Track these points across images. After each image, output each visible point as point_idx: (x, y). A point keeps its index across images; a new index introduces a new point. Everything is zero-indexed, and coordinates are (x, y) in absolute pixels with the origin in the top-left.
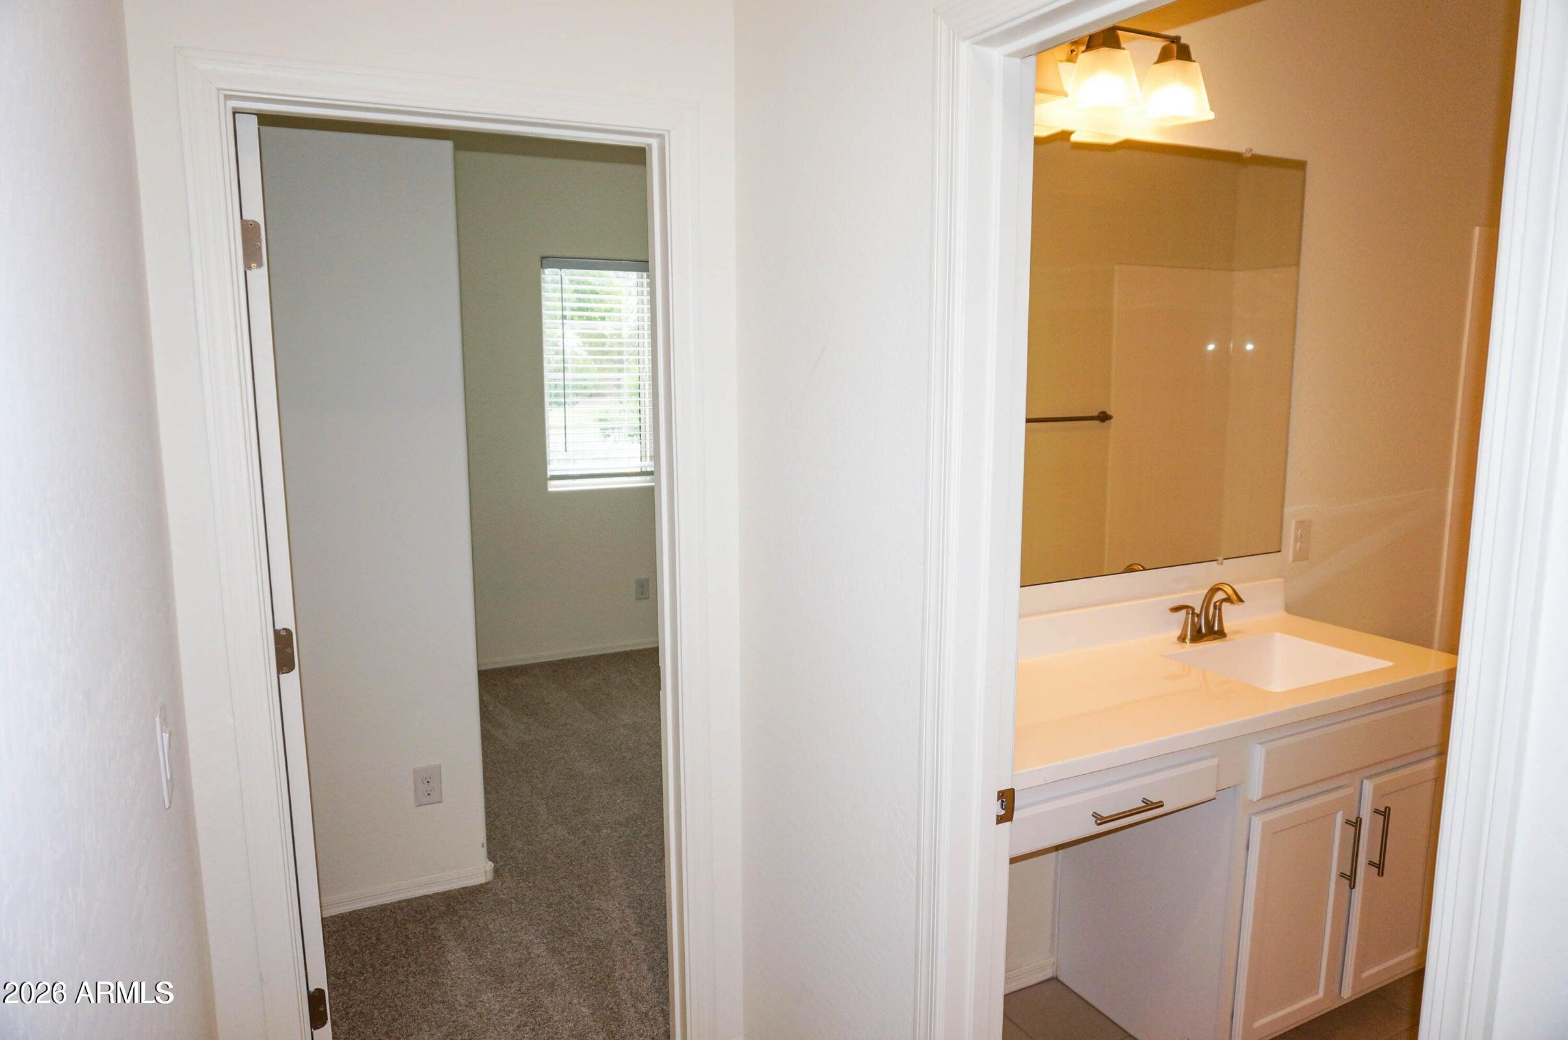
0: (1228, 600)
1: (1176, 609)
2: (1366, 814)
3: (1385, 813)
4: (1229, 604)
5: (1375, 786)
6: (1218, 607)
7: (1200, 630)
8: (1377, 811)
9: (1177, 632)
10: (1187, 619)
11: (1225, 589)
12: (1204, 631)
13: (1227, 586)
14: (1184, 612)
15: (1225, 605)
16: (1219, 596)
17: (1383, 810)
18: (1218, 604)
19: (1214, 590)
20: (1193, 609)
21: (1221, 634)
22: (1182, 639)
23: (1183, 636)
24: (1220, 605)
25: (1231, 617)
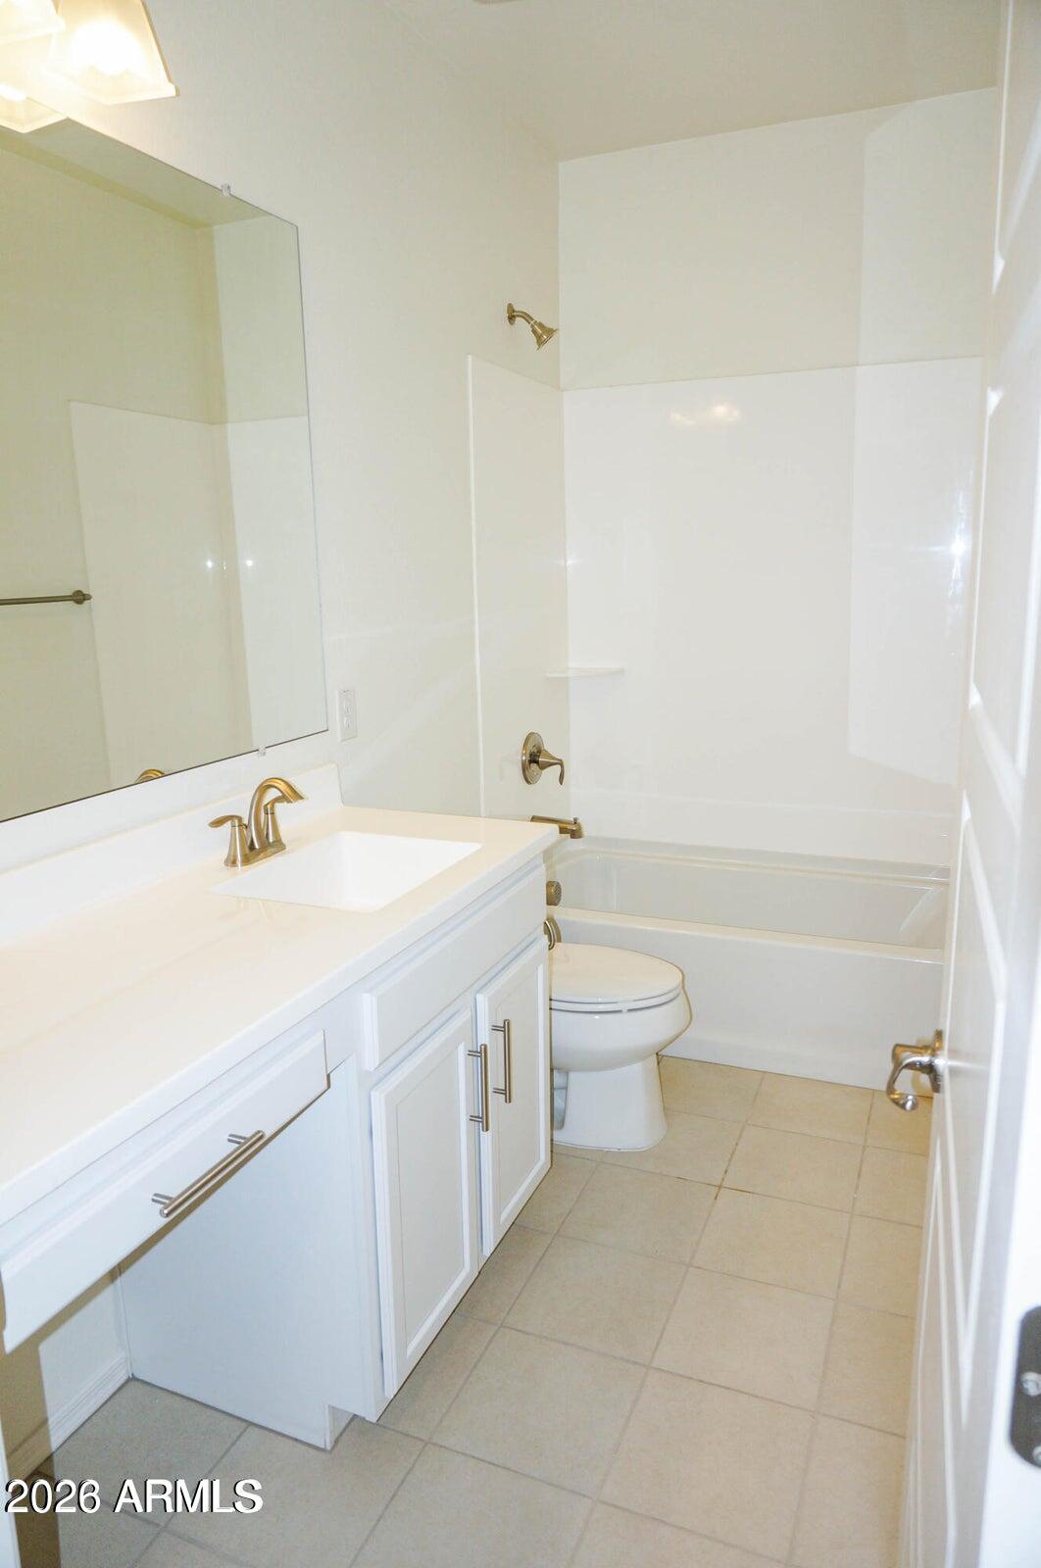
0: (283, 798)
1: (218, 823)
2: (485, 1036)
3: (505, 1028)
4: (285, 803)
5: (490, 999)
6: (270, 811)
7: (252, 847)
8: (495, 1028)
9: (224, 853)
10: (233, 835)
11: (277, 785)
12: (257, 846)
13: (280, 782)
14: (229, 824)
15: (278, 805)
16: (272, 794)
17: (502, 1025)
18: (269, 806)
19: (264, 788)
20: (240, 819)
21: (279, 845)
22: (232, 862)
23: (232, 858)
24: (272, 808)
25: (288, 818)
